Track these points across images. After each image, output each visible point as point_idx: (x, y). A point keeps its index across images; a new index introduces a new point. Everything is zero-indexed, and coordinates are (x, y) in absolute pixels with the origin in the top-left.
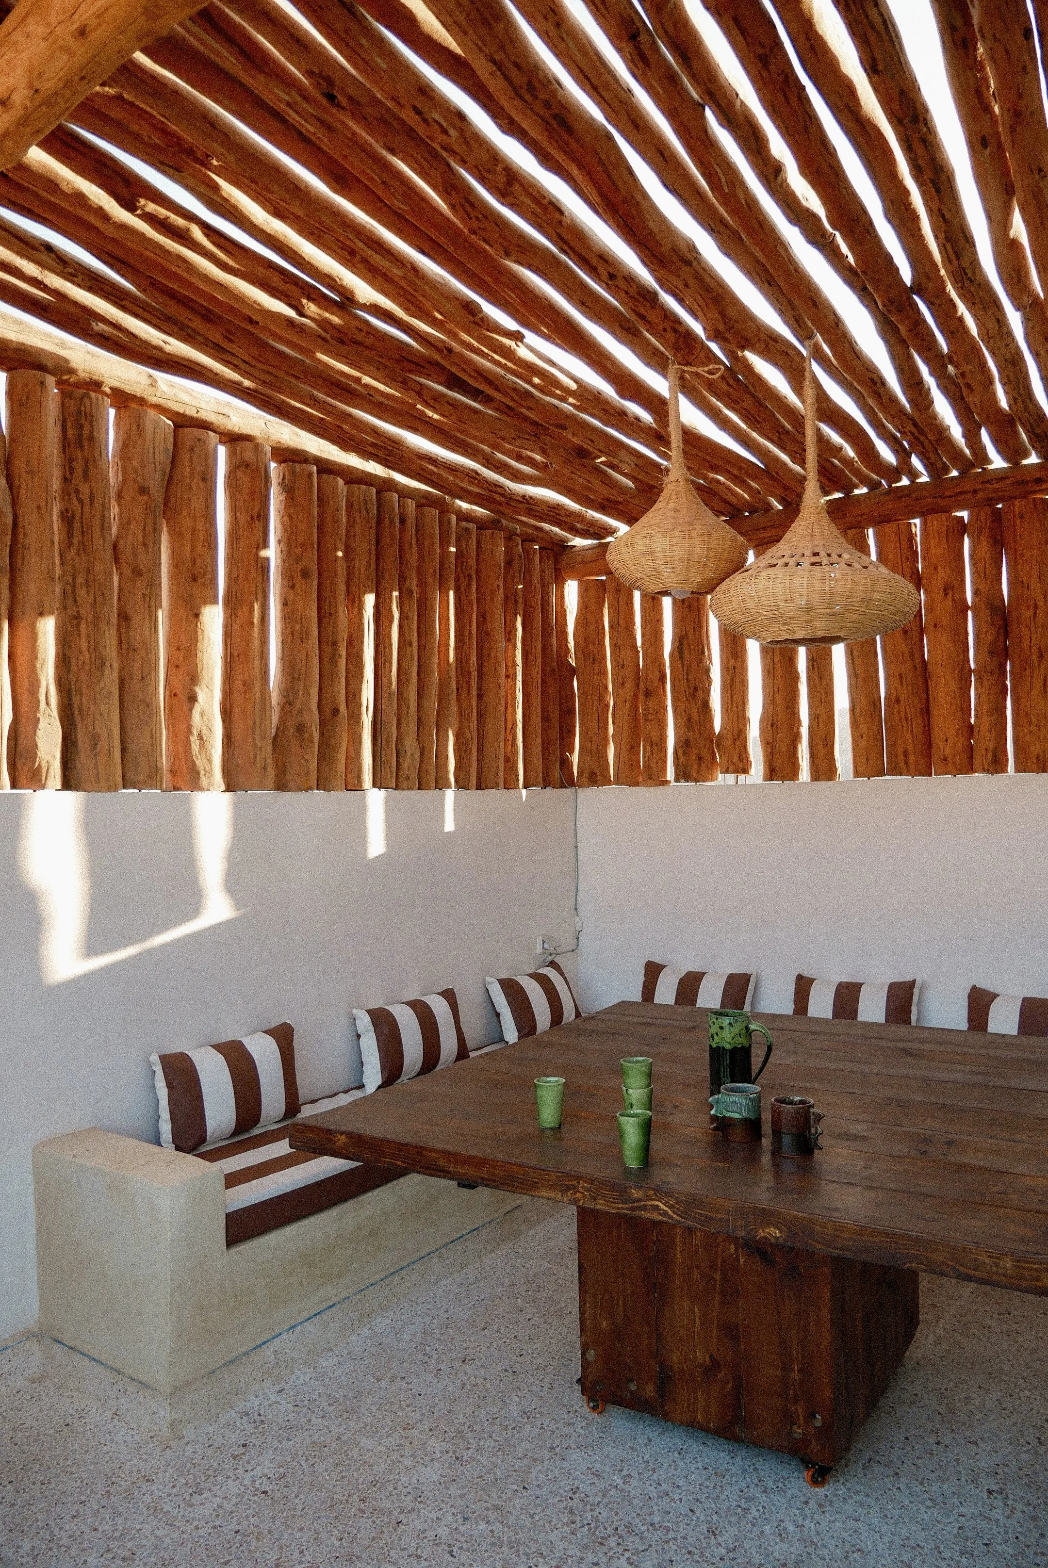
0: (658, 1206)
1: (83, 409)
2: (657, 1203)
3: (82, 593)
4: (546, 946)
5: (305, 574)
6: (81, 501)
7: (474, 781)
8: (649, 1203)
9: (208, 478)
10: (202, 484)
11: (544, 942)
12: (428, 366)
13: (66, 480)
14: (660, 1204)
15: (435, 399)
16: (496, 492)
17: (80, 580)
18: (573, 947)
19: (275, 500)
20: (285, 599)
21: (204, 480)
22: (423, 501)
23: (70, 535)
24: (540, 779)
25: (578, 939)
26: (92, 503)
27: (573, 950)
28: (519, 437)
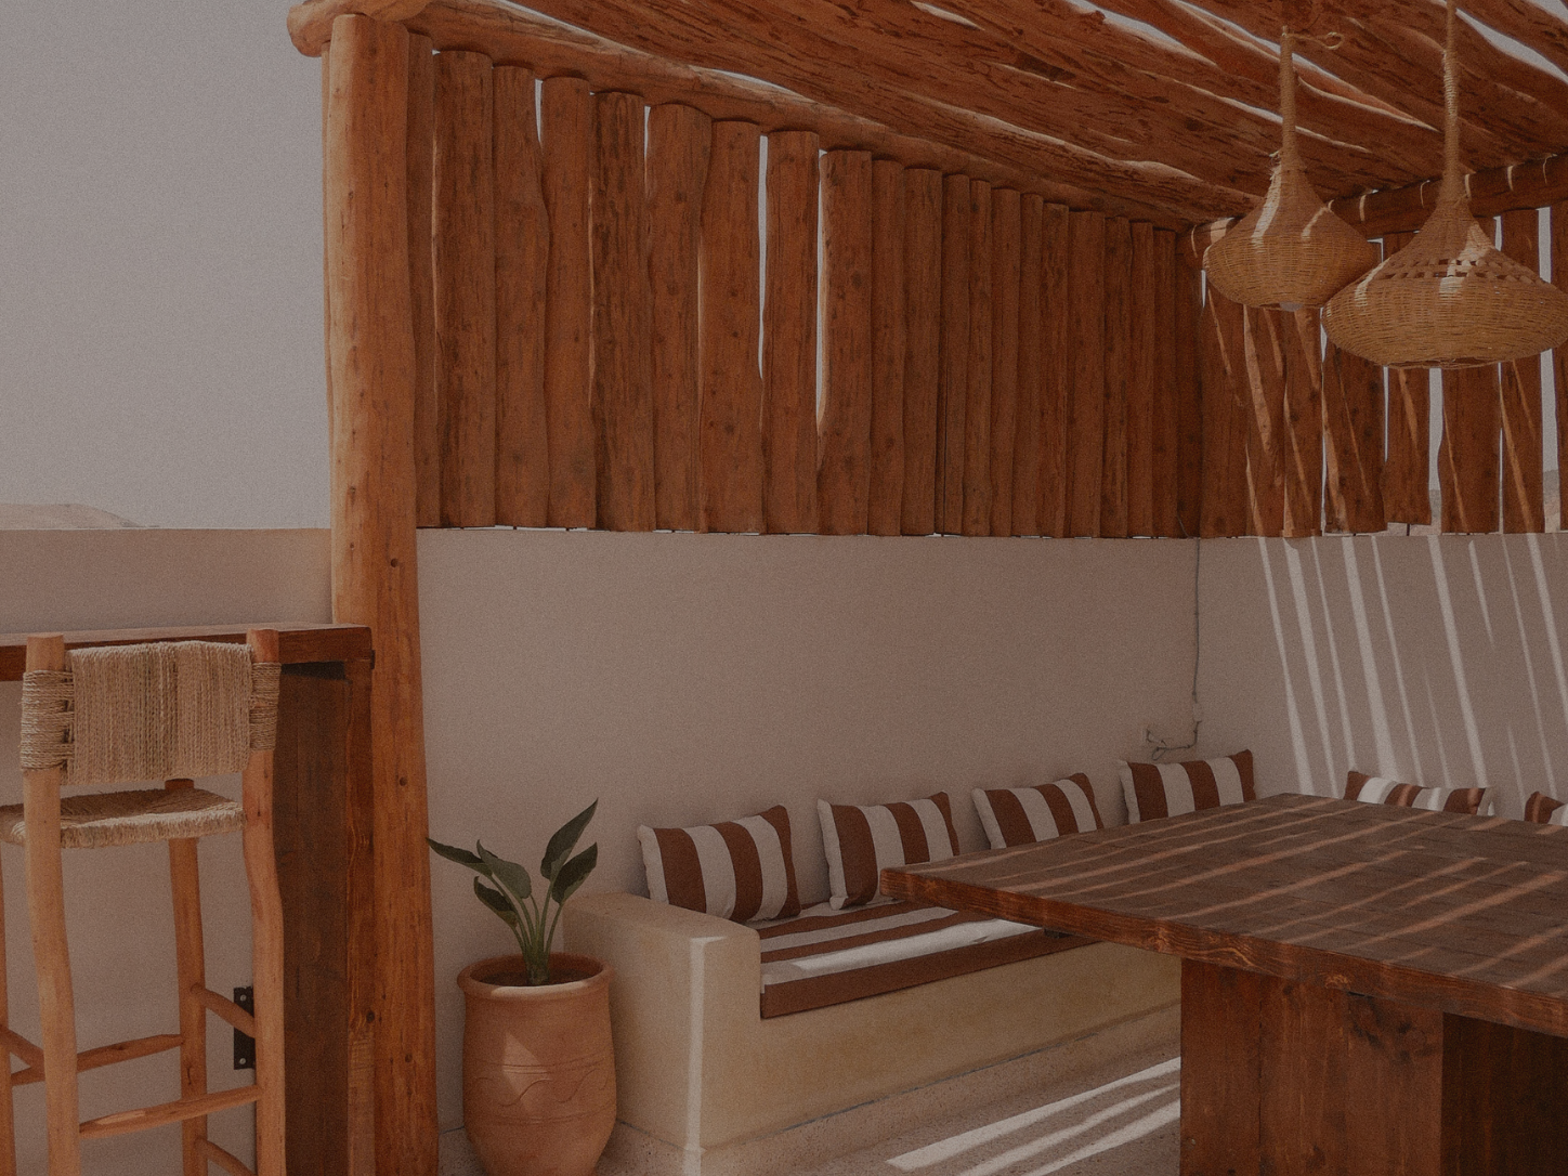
0: (1232, 953)
1: (618, 113)
2: (1231, 949)
3: (616, 314)
4: (1151, 737)
5: (857, 279)
6: (616, 214)
7: (1060, 524)
8: (1225, 950)
9: (749, 178)
10: (742, 186)
11: (1149, 733)
12: (998, 48)
13: (600, 193)
14: (1235, 950)
15: (1006, 81)
16: (1091, 171)
17: (615, 300)
18: (1191, 743)
19: (824, 196)
20: (835, 310)
21: (745, 180)
22: (998, 183)
23: (605, 253)
24: (1149, 526)
25: (1196, 732)
26: (627, 215)
27: (1189, 747)
28: (1111, 112)
